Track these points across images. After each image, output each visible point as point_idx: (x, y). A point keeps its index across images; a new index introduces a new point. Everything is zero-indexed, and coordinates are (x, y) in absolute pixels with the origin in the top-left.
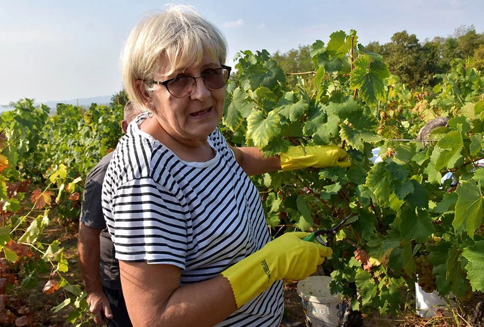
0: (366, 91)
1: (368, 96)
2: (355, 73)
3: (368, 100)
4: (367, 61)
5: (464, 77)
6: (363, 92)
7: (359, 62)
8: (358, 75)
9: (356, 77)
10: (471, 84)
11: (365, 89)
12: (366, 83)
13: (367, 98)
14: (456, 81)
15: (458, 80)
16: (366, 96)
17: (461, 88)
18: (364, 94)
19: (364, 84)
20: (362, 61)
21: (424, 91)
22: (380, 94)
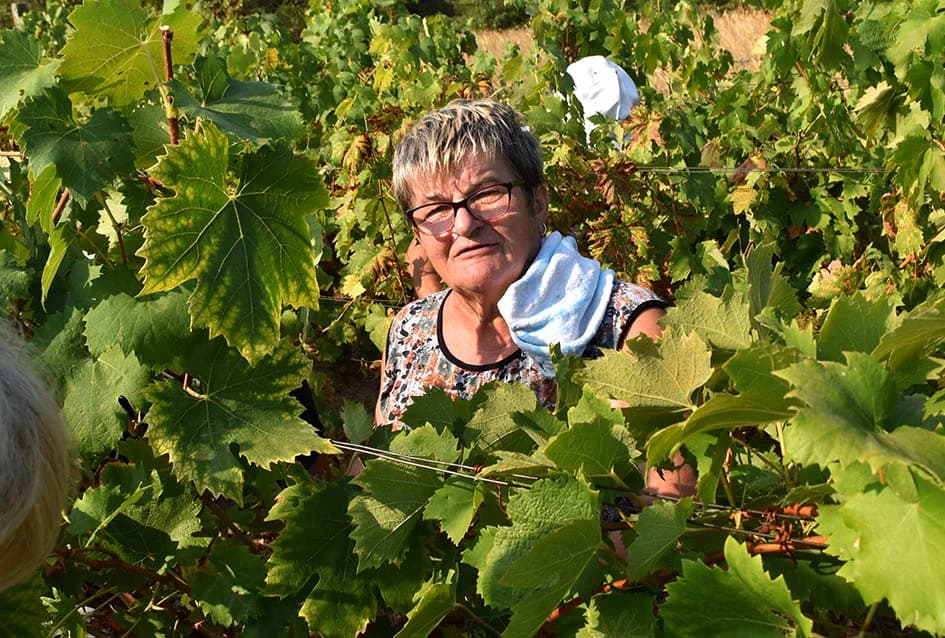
0: (222, 291)
1: (234, 312)
2: (164, 216)
3: (234, 330)
4: (220, 150)
5: (586, 11)
6: (209, 297)
7: (181, 163)
8: (183, 221)
9: (169, 237)
10: (603, 32)
11: (220, 281)
12: (224, 246)
13: (229, 323)
14: (565, 24)
15: (571, 20)
16: (222, 315)
17: (578, 44)
18: (215, 305)
19: (214, 261)
20: (194, 155)
21: (478, 81)
22: (293, 287)
